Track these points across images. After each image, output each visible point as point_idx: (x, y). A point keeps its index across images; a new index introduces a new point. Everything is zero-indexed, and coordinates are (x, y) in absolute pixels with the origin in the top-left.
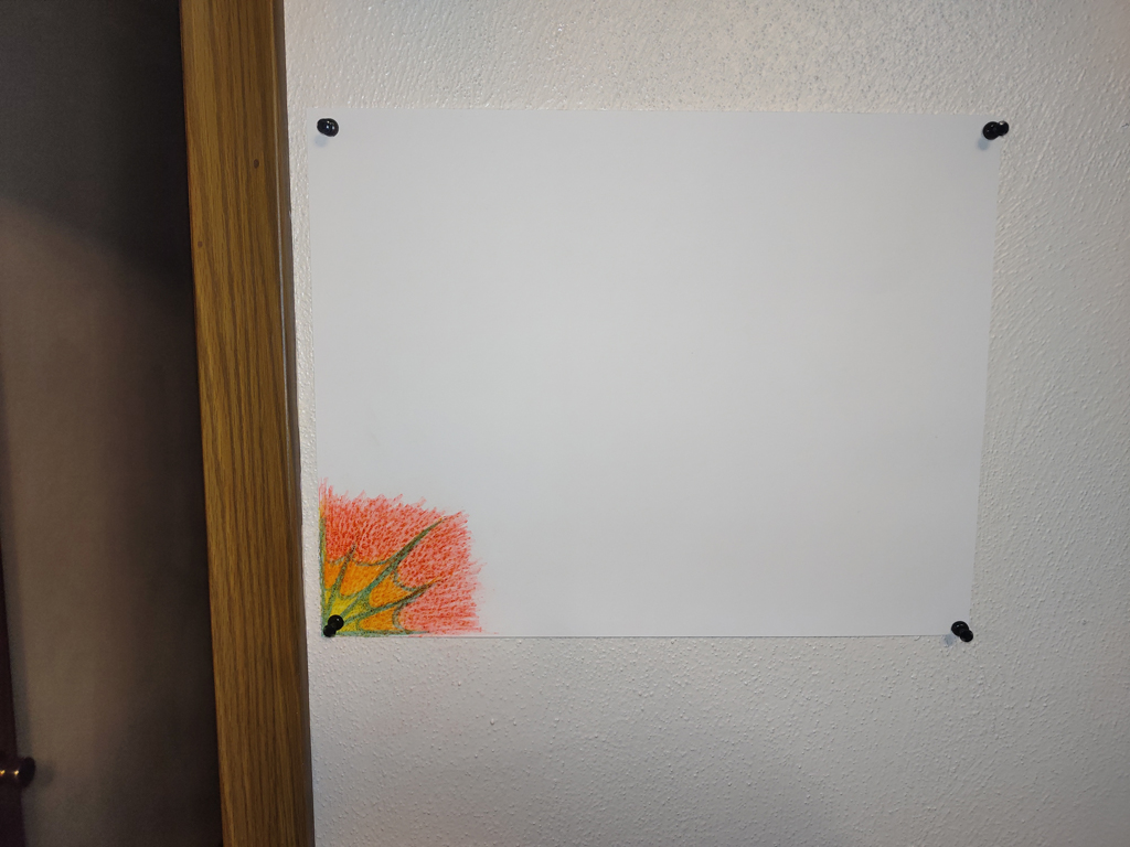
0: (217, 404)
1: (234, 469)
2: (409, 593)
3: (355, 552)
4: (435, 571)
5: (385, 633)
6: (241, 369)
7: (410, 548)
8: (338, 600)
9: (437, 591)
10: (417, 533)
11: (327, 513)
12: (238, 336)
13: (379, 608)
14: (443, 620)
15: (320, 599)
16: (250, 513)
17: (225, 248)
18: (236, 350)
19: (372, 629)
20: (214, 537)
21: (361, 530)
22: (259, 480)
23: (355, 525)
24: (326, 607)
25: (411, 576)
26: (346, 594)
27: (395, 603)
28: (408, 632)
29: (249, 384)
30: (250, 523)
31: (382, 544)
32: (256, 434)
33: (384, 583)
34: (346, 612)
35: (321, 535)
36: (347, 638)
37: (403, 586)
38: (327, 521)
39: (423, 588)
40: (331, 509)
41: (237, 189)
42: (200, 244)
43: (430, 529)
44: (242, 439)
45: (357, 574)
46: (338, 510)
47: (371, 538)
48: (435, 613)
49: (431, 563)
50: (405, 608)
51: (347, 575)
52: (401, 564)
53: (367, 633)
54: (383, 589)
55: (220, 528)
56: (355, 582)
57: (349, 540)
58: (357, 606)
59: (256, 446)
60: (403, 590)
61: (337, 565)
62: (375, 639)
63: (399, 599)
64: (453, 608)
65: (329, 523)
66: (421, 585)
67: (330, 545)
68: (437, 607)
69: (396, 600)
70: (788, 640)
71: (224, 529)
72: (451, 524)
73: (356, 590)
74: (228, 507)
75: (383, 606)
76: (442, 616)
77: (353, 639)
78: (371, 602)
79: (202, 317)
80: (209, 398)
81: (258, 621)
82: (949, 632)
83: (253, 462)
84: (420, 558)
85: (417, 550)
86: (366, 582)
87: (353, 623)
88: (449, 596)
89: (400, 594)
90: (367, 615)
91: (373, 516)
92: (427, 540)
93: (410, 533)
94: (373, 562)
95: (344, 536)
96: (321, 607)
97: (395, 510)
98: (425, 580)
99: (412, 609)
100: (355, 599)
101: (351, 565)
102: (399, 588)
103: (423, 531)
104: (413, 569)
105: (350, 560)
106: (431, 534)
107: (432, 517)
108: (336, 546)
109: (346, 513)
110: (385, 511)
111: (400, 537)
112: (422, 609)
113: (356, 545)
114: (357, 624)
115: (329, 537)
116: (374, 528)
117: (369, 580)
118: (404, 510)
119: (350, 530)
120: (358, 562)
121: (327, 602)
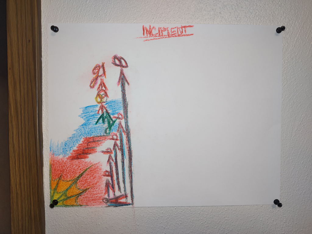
0: (14, 124)
1: (19, 147)
2: (81, 191)
3: (62, 177)
4: (91, 184)
5: (73, 206)
6: (22, 112)
7: (82, 175)
8: (56, 194)
9: (91, 191)
10: (84, 170)
11: (52, 162)
12: (22, 100)
13: (70, 197)
14: (93, 201)
15: (50, 193)
16: (24, 162)
17: (18, 70)
18: (21, 105)
19: (68, 204)
20: (12, 171)
21: (64, 169)
22: (27, 150)
23: (62, 167)
24: (52, 197)
25: (82, 185)
26: (59, 192)
27: (76, 195)
28: (81, 206)
29: (25, 117)
30: (24, 166)
31: (72, 174)
32: (27, 135)
33: (72, 188)
34: (59, 198)
35: (50, 170)
36: (59, 208)
37: (79, 189)
38: (52, 166)
39: (86, 190)
40: (54, 161)
41: (23, 50)
42: (10, 69)
43: (88, 168)
44: (22, 136)
45: (63, 184)
46: (56, 161)
47: (68, 171)
48: (91, 199)
49: (89, 180)
50: (80, 197)
51: (59, 185)
52: (78, 181)
53: (66, 206)
54: (72, 190)
55: (14, 168)
56: (62, 187)
57: (60, 172)
58: (63, 196)
59: (27, 138)
61: (56, 182)
62: (69, 208)
63: (77, 193)
64: (97, 197)
65: (53, 166)
66: (85, 188)
67: (53, 174)
68: (91, 196)
69: (77, 194)
70: (216, 207)
71: (15, 168)
72: (96, 166)
73: (63, 190)
74: (17, 160)
75: (72, 196)
77: (61, 208)
78: (68, 195)
79: (10, 94)
80: (12, 122)
81: (26, 202)
82: (273, 203)
83: (26, 144)
84: (85, 179)
85: (84, 176)
86: (66, 187)
87: (61, 202)
88: (95, 192)
90: (66, 199)
91: (69, 163)
92: (88, 172)
93: (82, 170)
94: (68, 180)
95: (58, 171)
96: (50, 196)
97: (76, 162)
98: (87, 187)
99: (82, 197)
100: (62, 193)
101: (60, 181)
102: (77, 190)
103: (86, 169)
104: (83, 183)
105: (60, 179)
106: (89, 170)
107: (90, 164)
108: (55, 175)
109: (59, 163)
110: (72, 162)
111: (78, 171)
112: (86, 197)
113: (62, 174)
114: (63, 202)
115: (53, 171)
116: (69, 168)
117: (67, 187)
118: (80, 161)
119: (60, 169)
120: (63, 180)
121: (52, 194)
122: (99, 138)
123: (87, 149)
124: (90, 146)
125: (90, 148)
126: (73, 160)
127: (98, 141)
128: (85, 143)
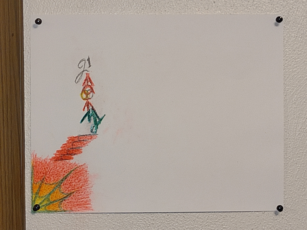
2: (65, 196)
3: (45, 179)
4: (76, 187)
5: (56, 211)
7: (66, 177)
8: (38, 198)
9: (76, 195)
10: (68, 172)
11: (34, 164)
13: (53, 202)
14: (78, 206)
15: (31, 198)
19: (50, 210)
21: (47, 171)
23: (45, 169)
24: (33, 201)
25: (66, 189)
26: (41, 196)
27: (60, 200)
28: (65, 211)
31: (55, 176)
33: (56, 192)
34: (41, 203)
35: (32, 173)
36: (41, 214)
37: (63, 193)
38: (33, 167)
39: (71, 194)
40: (36, 163)
43: (73, 170)
45: (45, 188)
46: (38, 163)
47: (51, 174)
48: (75, 204)
49: (74, 184)
50: (64, 201)
51: (41, 189)
52: (62, 184)
53: (49, 212)
54: (55, 194)
56: (44, 191)
57: (43, 174)
58: (45, 201)
60: (63, 194)
61: (38, 185)
62: (52, 214)
63: (61, 198)
64: (82, 202)
65: (35, 168)
66: (70, 192)
67: (35, 177)
68: (76, 201)
69: (60, 198)
72: (81, 168)
73: (45, 194)
75: (55, 201)
76: (78, 205)
77: (43, 214)
78: (51, 199)
81: (8, 205)
82: (276, 210)
84: (70, 182)
85: (68, 179)
86: (48, 191)
87: (43, 208)
88: (81, 197)
89: (62, 196)
90: (49, 204)
91: (52, 165)
92: (73, 174)
93: (66, 172)
94: (51, 183)
95: (40, 173)
96: (31, 201)
97: (60, 163)
98: (71, 190)
99: (67, 202)
100: (44, 198)
101: (43, 185)
102: (61, 193)
103: (71, 171)
104: (67, 186)
105: (42, 182)
106: (74, 172)
107: (74, 165)
108: (37, 177)
109: (42, 164)
110: (56, 163)
111: (62, 174)
112: (70, 202)
113: (45, 176)
114: (45, 208)
115: (35, 173)
116: (52, 170)
117: (50, 191)
118: (64, 163)
119: (43, 171)
120: (46, 183)
121: (34, 199)
122: (85, 137)
123: (72, 150)
124: (75, 146)
125: (75, 148)
126: (56, 161)
127: (83, 140)
128: (70, 143)
